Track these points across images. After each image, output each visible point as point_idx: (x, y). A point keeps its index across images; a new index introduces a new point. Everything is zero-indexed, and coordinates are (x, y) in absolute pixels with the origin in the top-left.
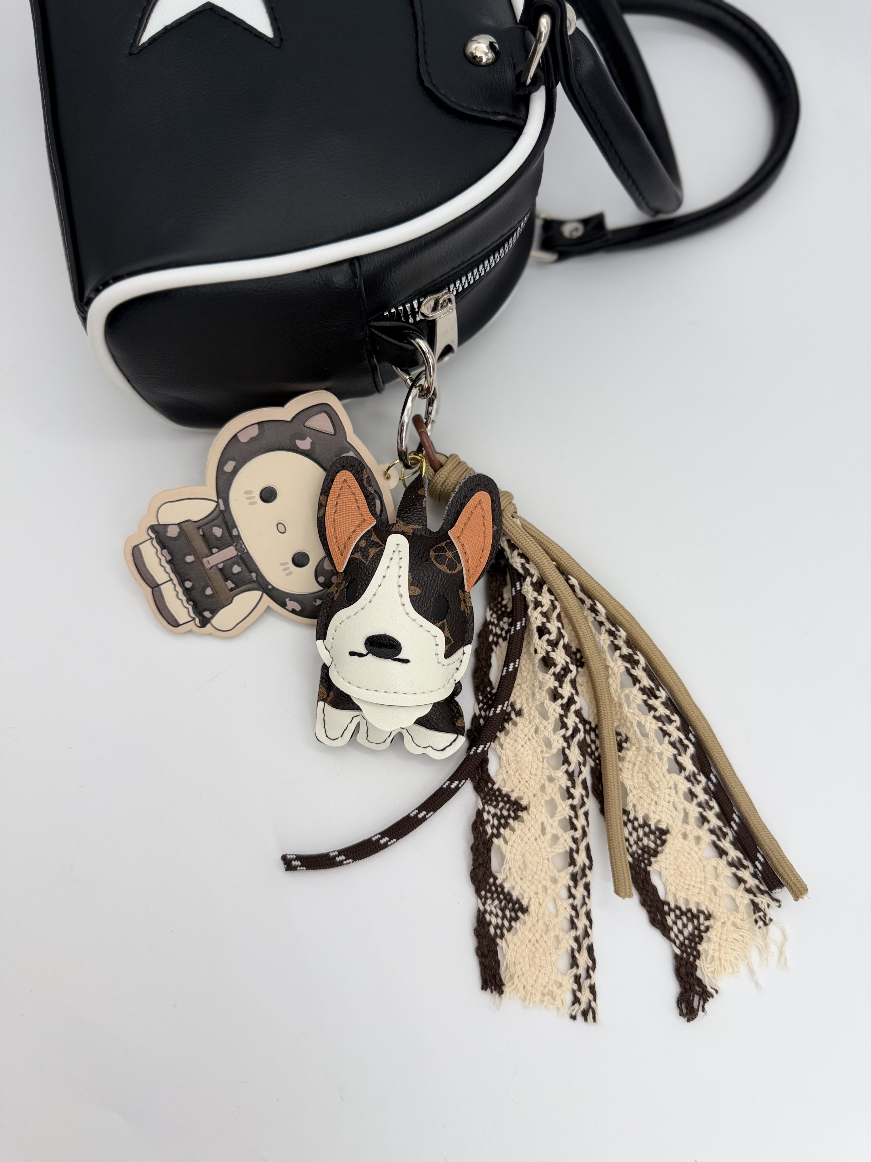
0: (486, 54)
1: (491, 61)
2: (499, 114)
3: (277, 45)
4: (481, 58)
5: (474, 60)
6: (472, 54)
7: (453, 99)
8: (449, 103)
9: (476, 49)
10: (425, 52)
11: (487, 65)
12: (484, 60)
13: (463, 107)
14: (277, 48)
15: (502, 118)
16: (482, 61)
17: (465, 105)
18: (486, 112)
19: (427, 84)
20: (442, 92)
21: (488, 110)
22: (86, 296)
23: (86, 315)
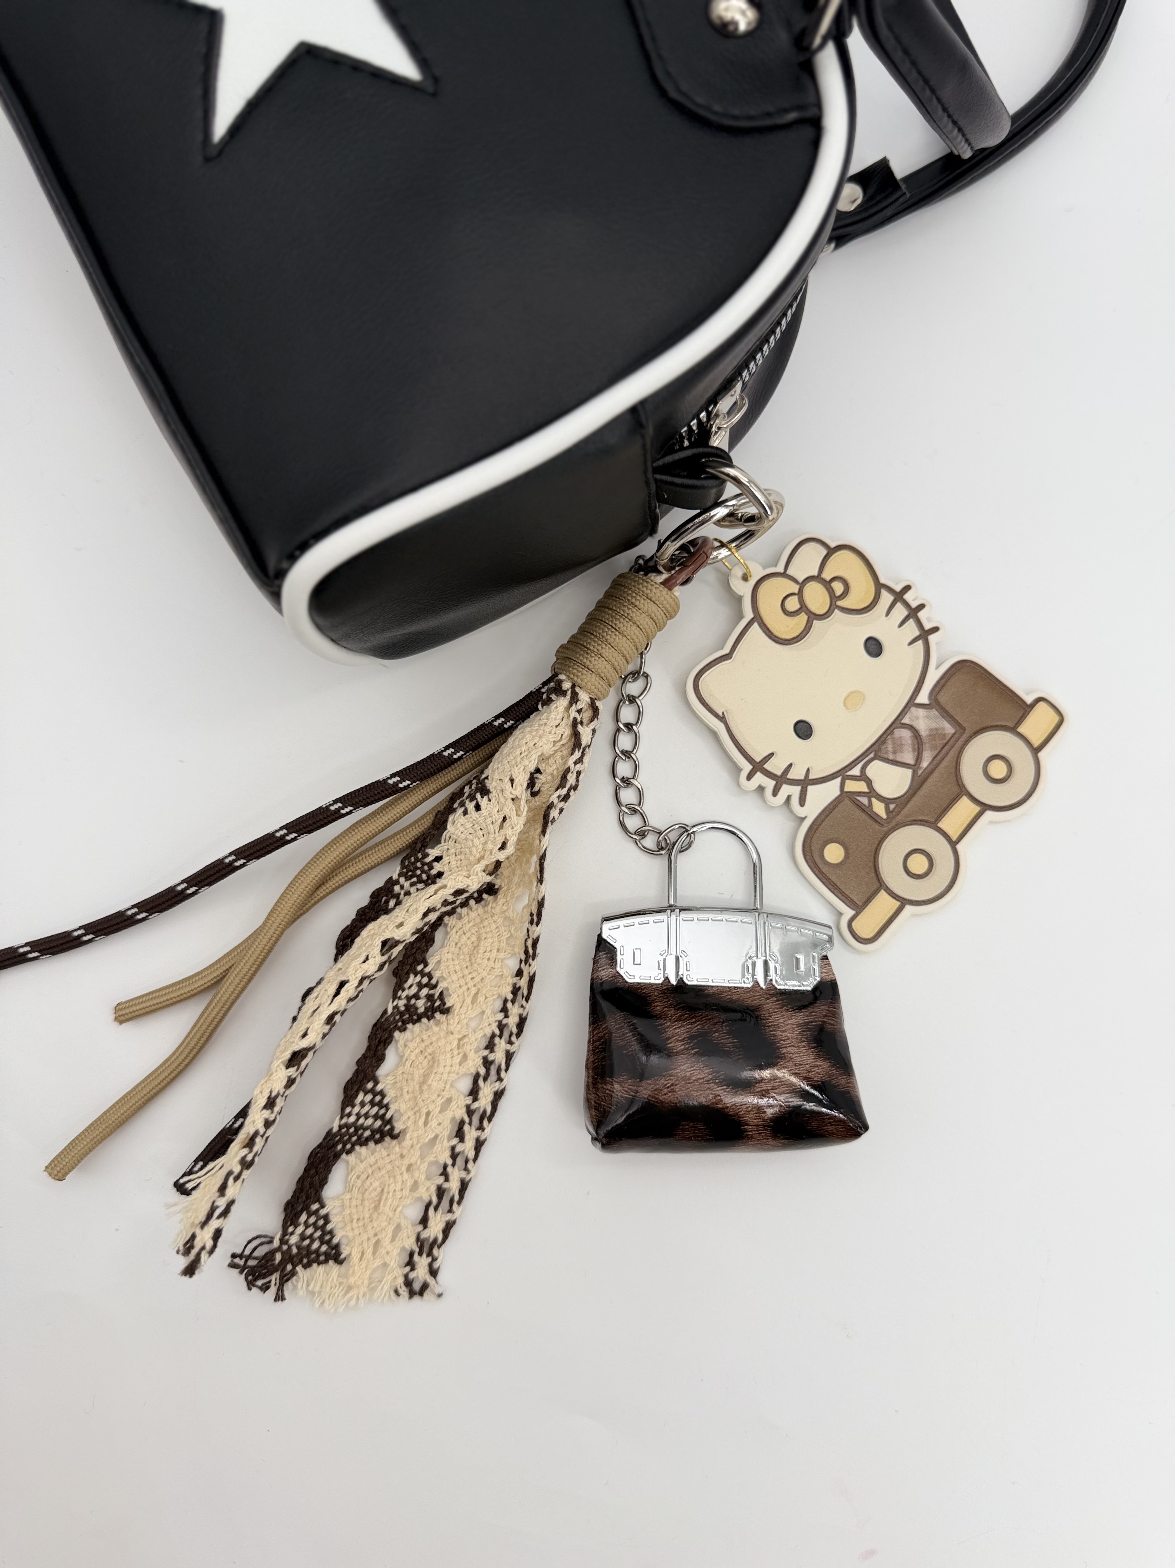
0: (743, 13)
1: (753, 26)
2: (786, 111)
3: (431, 89)
4: (735, 24)
5: (725, 29)
6: (721, 18)
7: (717, 108)
8: (713, 118)
9: (727, 9)
10: (653, 39)
11: (749, 34)
12: (743, 27)
13: (735, 118)
14: (434, 95)
15: (792, 116)
16: (736, 29)
17: (736, 112)
18: (768, 115)
19: (673, 94)
20: (699, 99)
21: (771, 109)
22: (272, 564)
23: (276, 589)
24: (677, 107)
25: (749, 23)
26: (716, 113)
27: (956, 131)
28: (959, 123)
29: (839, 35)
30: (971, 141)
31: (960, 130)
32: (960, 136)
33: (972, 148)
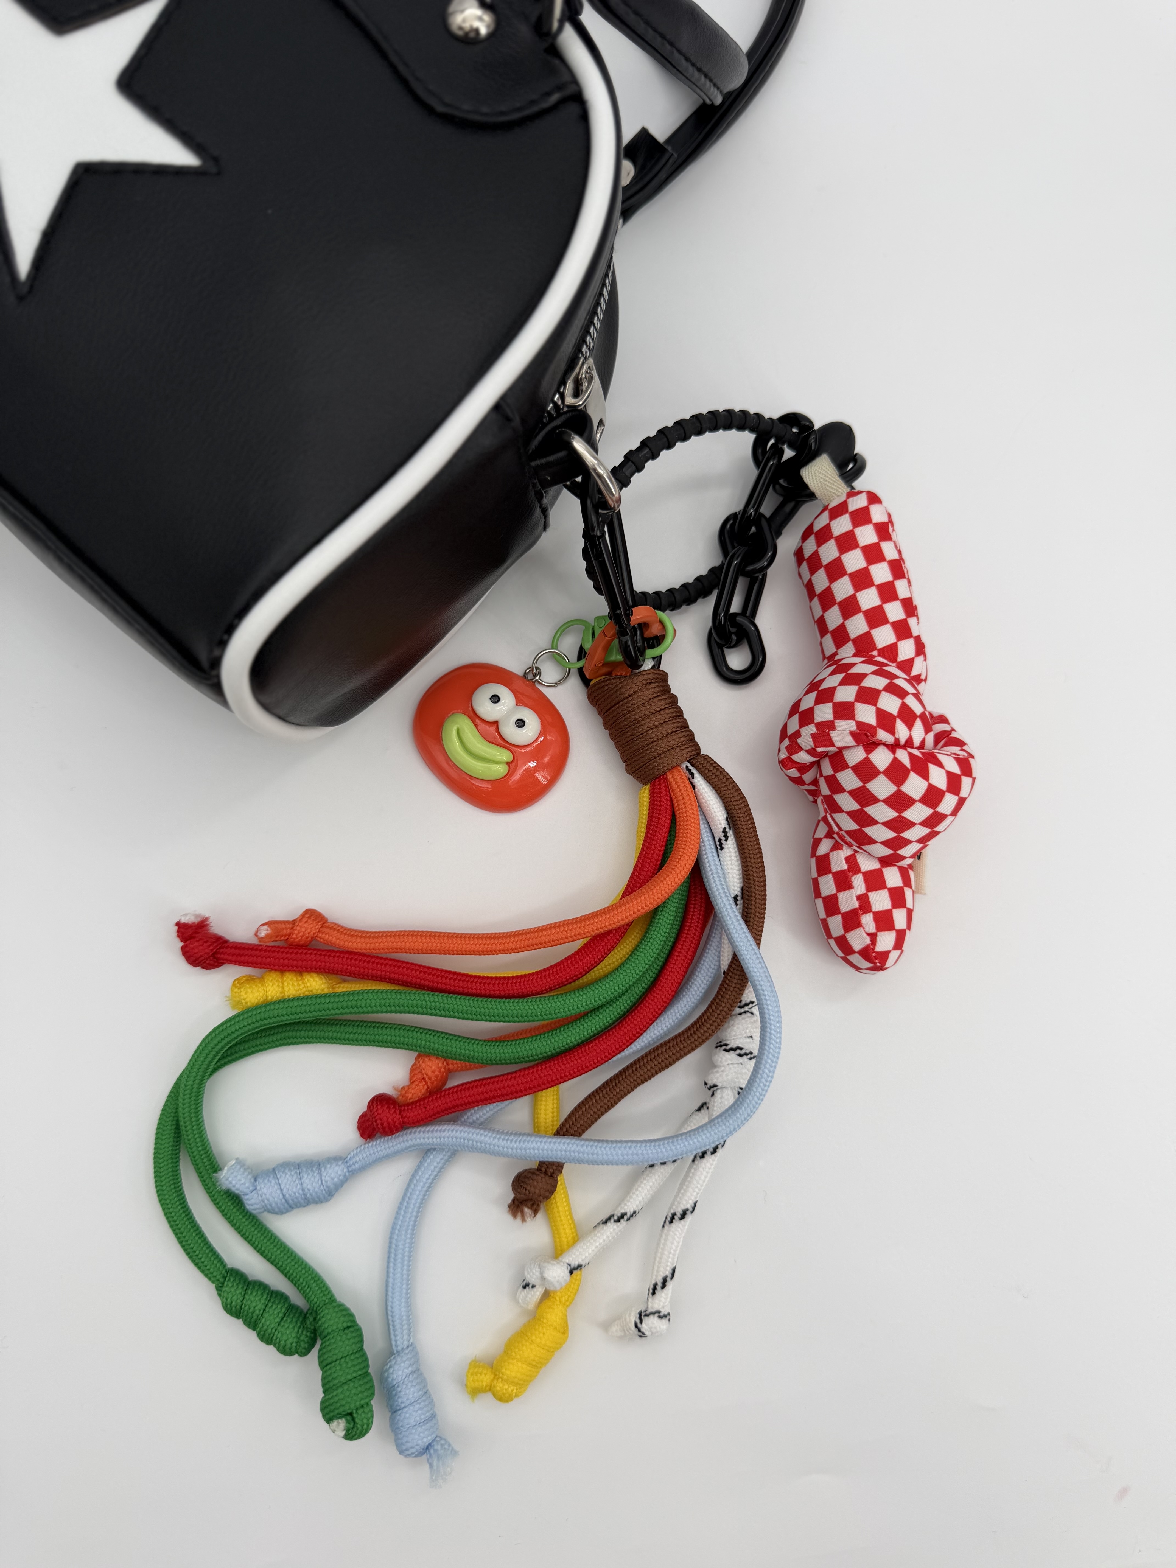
0: (480, 19)
1: (492, 27)
2: (548, 94)
3: (214, 170)
4: (477, 29)
5: (468, 37)
6: (461, 30)
7: (485, 109)
8: (484, 118)
9: (465, 21)
10: (406, 66)
11: (491, 36)
12: (483, 31)
13: (502, 113)
14: (219, 173)
15: (555, 97)
16: (479, 34)
17: (502, 109)
18: (533, 102)
20: (466, 108)
21: (534, 96)
22: (203, 658)
23: (215, 680)
24: (448, 119)
25: (488, 26)
26: (484, 114)
27: (703, 78)
28: (704, 69)
29: (572, 15)
30: (719, 84)
31: (706, 76)
32: (708, 83)
33: (721, 92)
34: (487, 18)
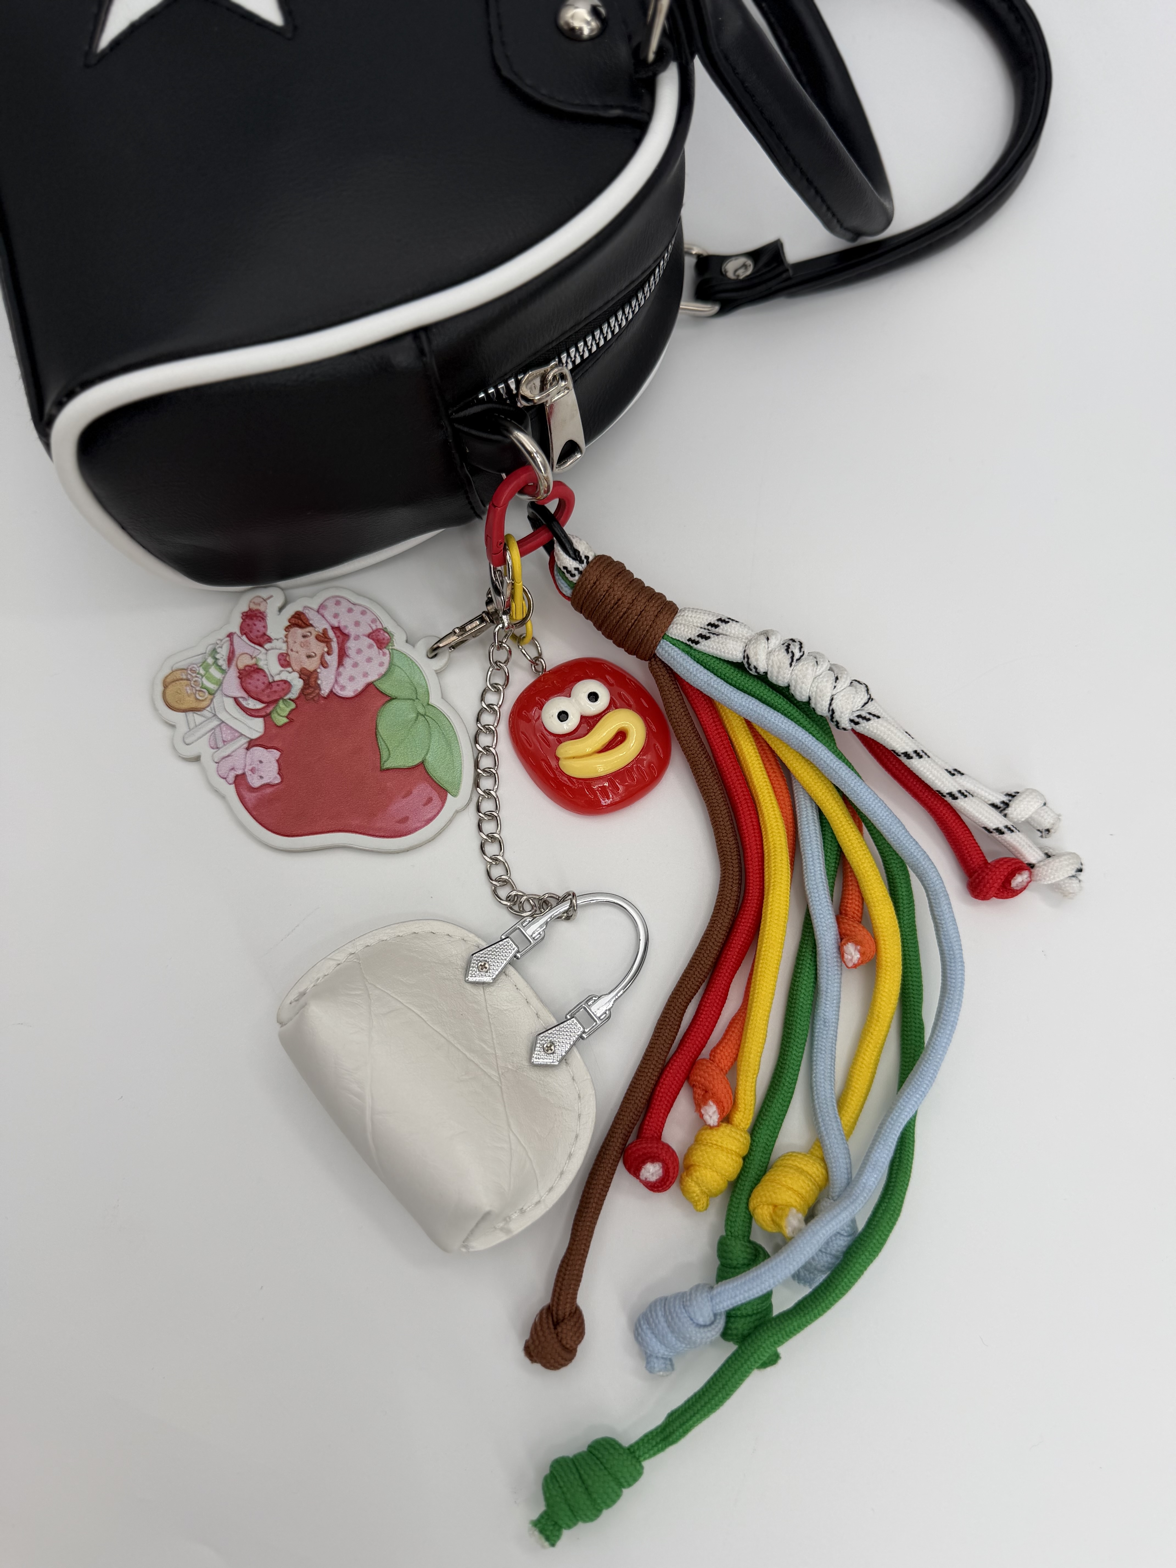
2: (612, 107)
3: (289, 36)
4: (581, 29)
5: (572, 34)
6: (567, 24)
7: (543, 91)
9: (572, 17)
11: (591, 39)
12: (586, 33)
13: (558, 101)
14: (290, 39)
15: (616, 112)
16: (582, 34)
17: (563, 99)
18: (593, 107)
20: (528, 82)
21: (596, 103)
22: (49, 412)
24: (508, 85)
25: (592, 30)
26: (543, 95)
34: (594, 24)
